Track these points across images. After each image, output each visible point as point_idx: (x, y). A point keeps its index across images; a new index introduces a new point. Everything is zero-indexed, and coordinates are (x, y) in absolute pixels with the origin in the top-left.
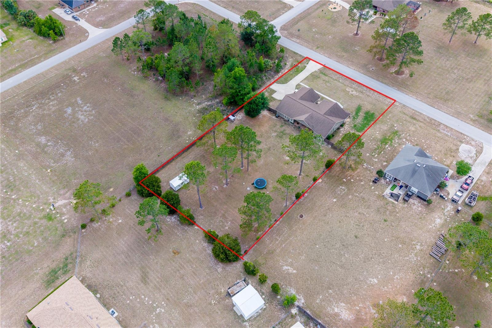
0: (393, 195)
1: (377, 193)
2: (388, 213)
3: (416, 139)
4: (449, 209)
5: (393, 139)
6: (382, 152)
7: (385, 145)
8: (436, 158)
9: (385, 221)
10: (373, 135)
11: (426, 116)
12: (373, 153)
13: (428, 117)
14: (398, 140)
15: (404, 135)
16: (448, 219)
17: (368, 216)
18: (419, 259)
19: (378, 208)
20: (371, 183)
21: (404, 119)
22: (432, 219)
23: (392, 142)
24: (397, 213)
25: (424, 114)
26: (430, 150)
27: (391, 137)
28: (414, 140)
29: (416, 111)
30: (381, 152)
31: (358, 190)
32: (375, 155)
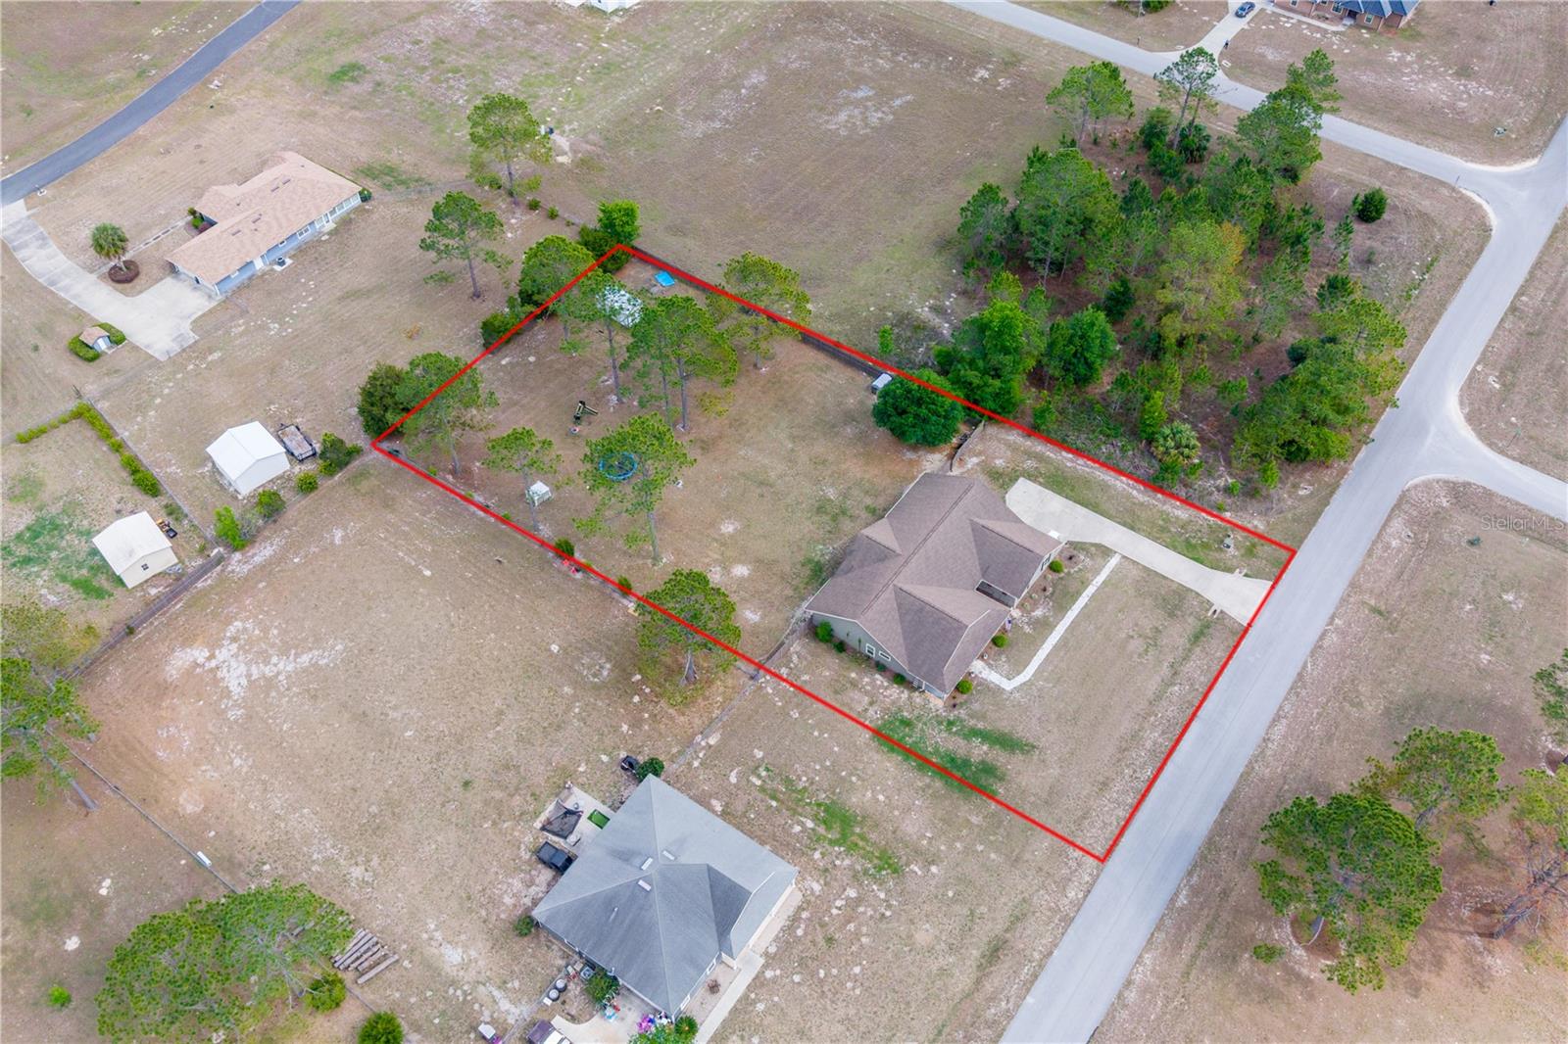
0: (572, 819)
1: (581, 769)
2: (498, 794)
3: (864, 940)
4: (505, 1005)
5: (849, 849)
6: (774, 804)
7: (815, 818)
8: (760, 1007)
9: (466, 784)
10: (859, 778)
11: (1018, 1006)
12: (767, 769)
13: (1009, 1016)
14: (851, 867)
15: (882, 896)
16: (459, 992)
17: (490, 736)
18: (315, 868)
19: (517, 767)
20: (623, 755)
21: (984, 909)
22: (463, 937)
23: (832, 842)
24: (494, 823)
25: (1029, 1000)
26: (804, 989)
27: (861, 843)
28: (857, 935)
29: (1041, 966)
30: (774, 798)
31: (595, 713)
32: (759, 777)
